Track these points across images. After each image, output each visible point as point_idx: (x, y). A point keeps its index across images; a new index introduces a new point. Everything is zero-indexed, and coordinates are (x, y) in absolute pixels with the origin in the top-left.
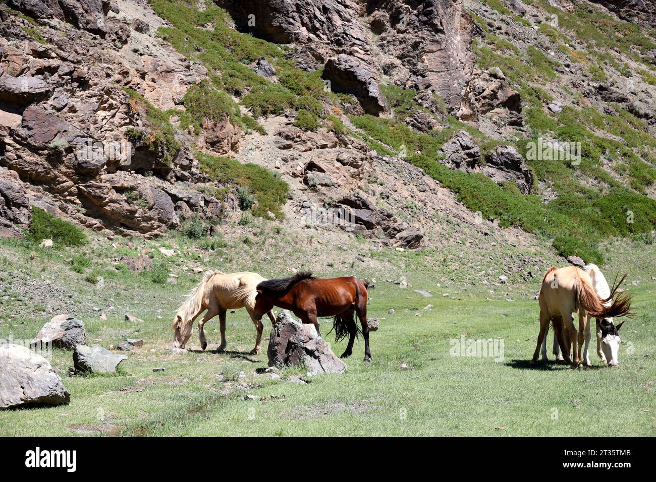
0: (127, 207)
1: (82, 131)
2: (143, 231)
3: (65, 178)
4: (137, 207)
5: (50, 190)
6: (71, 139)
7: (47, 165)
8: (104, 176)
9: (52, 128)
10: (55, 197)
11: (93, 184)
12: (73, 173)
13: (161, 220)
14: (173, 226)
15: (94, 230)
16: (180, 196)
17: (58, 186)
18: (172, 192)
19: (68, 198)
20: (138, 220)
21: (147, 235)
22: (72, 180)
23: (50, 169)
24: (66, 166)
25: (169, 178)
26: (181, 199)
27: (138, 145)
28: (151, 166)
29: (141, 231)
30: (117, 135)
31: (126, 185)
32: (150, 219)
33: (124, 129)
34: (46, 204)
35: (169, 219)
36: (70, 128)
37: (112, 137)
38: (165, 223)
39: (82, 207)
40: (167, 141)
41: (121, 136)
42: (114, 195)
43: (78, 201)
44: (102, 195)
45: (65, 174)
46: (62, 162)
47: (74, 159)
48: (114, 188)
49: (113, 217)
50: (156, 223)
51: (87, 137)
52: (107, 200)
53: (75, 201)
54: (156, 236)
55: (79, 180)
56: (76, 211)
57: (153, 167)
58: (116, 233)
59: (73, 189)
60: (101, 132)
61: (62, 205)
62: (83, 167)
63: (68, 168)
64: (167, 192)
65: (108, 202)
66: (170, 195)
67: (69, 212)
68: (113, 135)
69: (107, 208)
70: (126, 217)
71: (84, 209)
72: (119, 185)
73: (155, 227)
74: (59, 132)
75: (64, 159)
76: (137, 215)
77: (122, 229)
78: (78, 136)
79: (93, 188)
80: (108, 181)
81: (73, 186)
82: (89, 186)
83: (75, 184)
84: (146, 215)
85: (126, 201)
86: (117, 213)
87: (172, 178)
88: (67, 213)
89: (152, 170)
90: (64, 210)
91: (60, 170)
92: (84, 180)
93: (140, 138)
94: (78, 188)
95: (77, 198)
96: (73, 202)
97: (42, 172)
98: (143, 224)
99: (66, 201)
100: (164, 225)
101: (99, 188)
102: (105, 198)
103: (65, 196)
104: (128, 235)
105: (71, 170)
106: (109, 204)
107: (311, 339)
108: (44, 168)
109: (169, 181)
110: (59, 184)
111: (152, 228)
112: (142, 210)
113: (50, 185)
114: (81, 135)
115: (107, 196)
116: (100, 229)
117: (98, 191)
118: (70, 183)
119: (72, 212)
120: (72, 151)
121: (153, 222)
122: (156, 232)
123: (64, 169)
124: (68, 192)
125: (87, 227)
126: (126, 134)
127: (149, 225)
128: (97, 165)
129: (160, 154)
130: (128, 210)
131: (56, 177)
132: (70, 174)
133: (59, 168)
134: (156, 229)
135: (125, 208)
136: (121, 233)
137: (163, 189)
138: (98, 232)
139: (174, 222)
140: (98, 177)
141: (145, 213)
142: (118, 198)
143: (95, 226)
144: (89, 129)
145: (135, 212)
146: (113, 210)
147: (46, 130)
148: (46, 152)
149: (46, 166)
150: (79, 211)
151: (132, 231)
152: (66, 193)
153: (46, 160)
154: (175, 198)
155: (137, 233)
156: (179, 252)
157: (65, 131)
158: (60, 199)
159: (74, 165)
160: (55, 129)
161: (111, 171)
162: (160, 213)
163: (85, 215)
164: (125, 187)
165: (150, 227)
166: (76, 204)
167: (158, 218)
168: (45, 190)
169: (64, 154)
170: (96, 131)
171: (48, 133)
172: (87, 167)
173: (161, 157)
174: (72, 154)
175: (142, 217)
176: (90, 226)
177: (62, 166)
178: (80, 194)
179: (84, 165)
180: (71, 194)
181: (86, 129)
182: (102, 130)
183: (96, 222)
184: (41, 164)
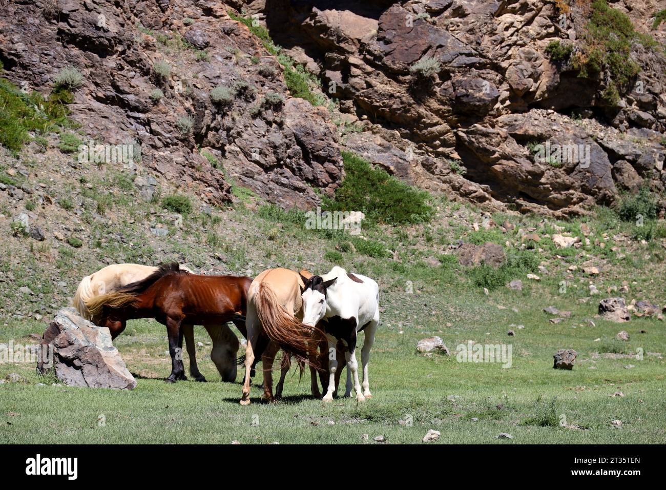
0: (527, 166)
1: (469, 47)
2: (554, 205)
3: (436, 119)
4: (543, 168)
5: (413, 137)
6: (450, 58)
7: (407, 98)
8: (505, 118)
9: (420, 42)
10: (420, 148)
11: (478, 130)
12: (448, 111)
13: (585, 190)
14: (606, 201)
15: (472, 202)
16: (622, 152)
17: (424, 131)
18: (610, 146)
19: (440, 149)
20: (544, 188)
21: (558, 213)
22: (448, 121)
23: (410, 105)
24: (439, 101)
25: (617, 122)
26: (622, 157)
27: (564, 68)
28: (590, 102)
29: (551, 206)
30: (529, 53)
31: (531, 132)
32: (568, 187)
33: (546, 42)
34: (395, 158)
35: (600, 189)
36: (449, 42)
37: (523, 55)
38: (593, 194)
39: (461, 165)
40: (613, 64)
41: (540, 53)
42: (512, 147)
43: (456, 155)
44: (488, 147)
45: (437, 112)
46: (433, 94)
47: (451, 90)
48: (514, 136)
49: (506, 181)
50: (576, 194)
51: (475, 56)
52: (496, 155)
53: (451, 156)
54: (573, 214)
55: (458, 122)
56: (448, 171)
57: (593, 104)
58: (511, 208)
59: (450, 136)
60: (501, 48)
61: (427, 160)
62: (463, 103)
63: (443, 104)
64: (600, 144)
65: (497, 159)
66: (606, 149)
67: (437, 171)
68: (524, 53)
69: (497, 167)
70: (525, 182)
71: (464, 168)
72: (520, 132)
73: (575, 199)
74: (430, 47)
75: (437, 89)
76: (543, 180)
77: (521, 201)
78: (461, 54)
79: (477, 136)
80: (506, 124)
81: (448, 131)
82: (472, 132)
83: (453, 128)
84: (558, 180)
85: (528, 158)
86: (511, 175)
87: (621, 122)
88: (433, 173)
89: (592, 108)
90: (428, 167)
91: (429, 106)
92: (466, 123)
93: (567, 57)
94: (456, 134)
95: (456, 150)
96: (447, 157)
97: (399, 109)
98: (554, 195)
99: (438, 155)
100: (590, 197)
101: (486, 135)
102: (494, 152)
103: (436, 147)
104: (529, 211)
105: (446, 107)
106: (500, 162)
107: (71, 344)
108: (402, 103)
109: (616, 127)
110: (426, 128)
111: (568, 201)
112: (551, 173)
113: (411, 130)
114: (466, 52)
115: (497, 149)
116: (482, 199)
117: (483, 140)
118: (444, 126)
119: (441, 172)
120: (450, 78)
121: (572, 191)
122: (576, 208)
123: (435, 105)
124: (440, 140)
125: (462, 195)
126: (547, 52)
127: (563, 197)
128: (484, 100)
129: (602, 83)
130: (529, 172)
131: (420, 117)
132: (444, 113)
133: (428, 104)
134: (578, 203)
135: (524, 169)
136: (518, 208)
137: (596, 141)
138: (478, 204)
139: (609, 193)
140: (487, 119)
141: (557, 176)
142: (514, 153)
143: (474, 195)
144: (479, 44)
145: (542, 174)
146: (504, 170)
147: (410, 44)
148: (408, 77)
149: (404, 99)
150: (454, 171)
151: (535, 205)
152: (438, 142)
153: (407, 91)
154: (613, 156)
155: (545, 209)
156: (588, 241)
157: (441, 46)
158: (427, 152)
159: (451, 100)
160: (423, 43)
161: (519, 108)
162: (584, 178)
163: (465, 176)
164: (529, 135)
165: (565, 200)
166: (453, 159)
167: (582, 186)
168: (403, 136)
169: (438, 81)
170: (492, 47)
171: (412, 51)
172: (468, 103)
173: (603, 88)
174: (449, 82)
175: (551, 184)
176: (466, 195)
177: (432, 100)
178: (460, 145)
179: (465, 100)
180: (445, 144)
181: (474, 43)
182: (503, 44)
183: (477, 188)
184: (398, 97)
